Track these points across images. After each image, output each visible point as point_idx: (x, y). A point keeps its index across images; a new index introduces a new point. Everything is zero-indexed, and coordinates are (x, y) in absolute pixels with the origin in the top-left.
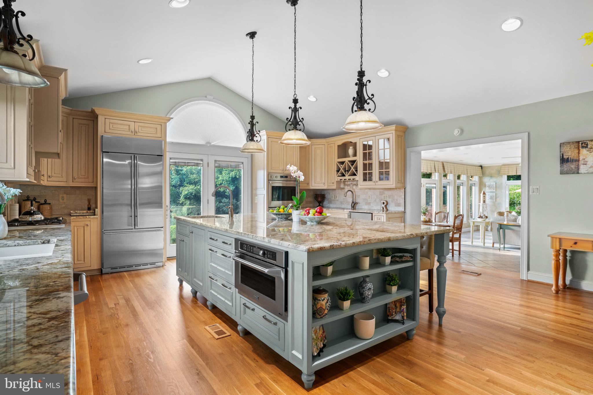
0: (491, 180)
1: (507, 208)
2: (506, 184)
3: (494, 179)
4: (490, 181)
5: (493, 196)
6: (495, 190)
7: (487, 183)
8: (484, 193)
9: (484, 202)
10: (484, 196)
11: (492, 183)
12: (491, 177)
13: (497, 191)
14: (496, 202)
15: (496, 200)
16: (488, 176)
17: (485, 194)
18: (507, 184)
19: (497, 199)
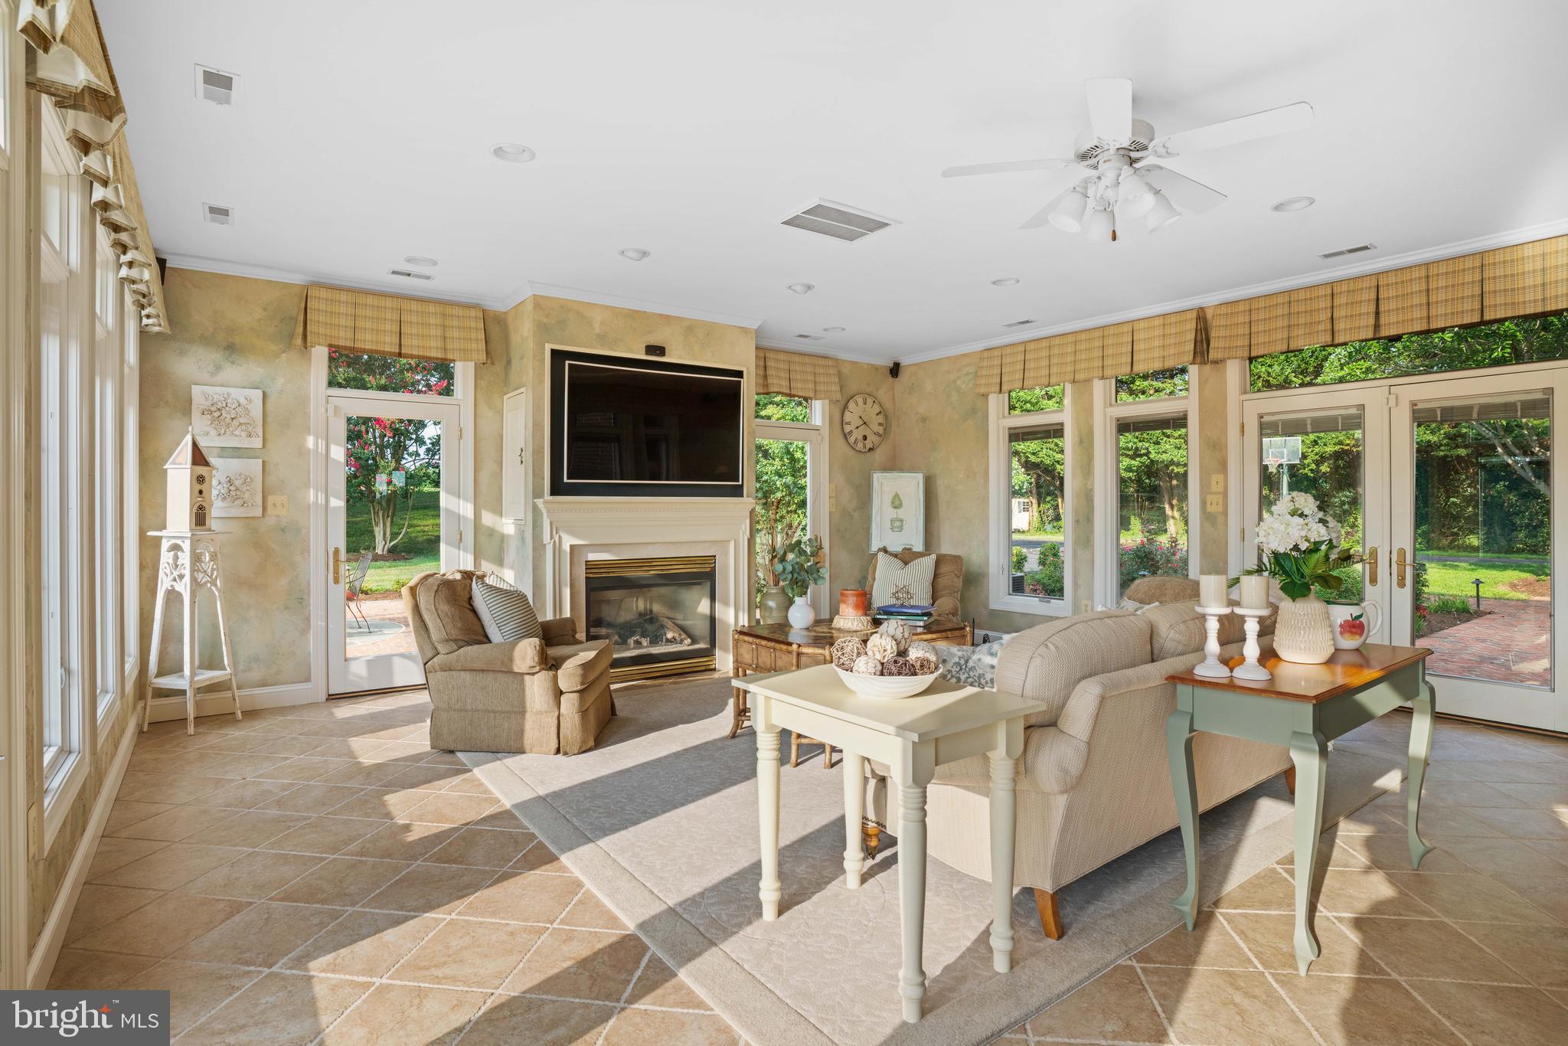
0: (232, 372)
1: (337, 551)
2: (331, 408)
3: (252, 369)
4: (221, 377)
5: (247, 481)
6: (257, 443)
7: (196, 391)
8: (199, 458)
9: (200, 517)
10: (201, 479)
11: (238, 394)
12: (232, 349)
13: (269, 445)
14: (270, 521)
15: (264, 509)
16: (206, 341)
17: (207, 464)
18: (336, 409)
19: (271, 499)
